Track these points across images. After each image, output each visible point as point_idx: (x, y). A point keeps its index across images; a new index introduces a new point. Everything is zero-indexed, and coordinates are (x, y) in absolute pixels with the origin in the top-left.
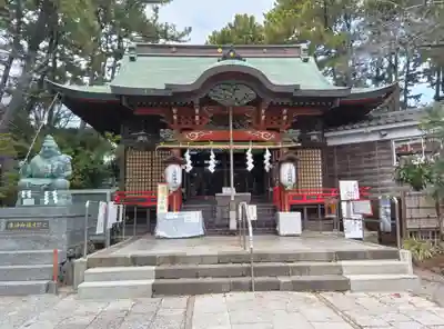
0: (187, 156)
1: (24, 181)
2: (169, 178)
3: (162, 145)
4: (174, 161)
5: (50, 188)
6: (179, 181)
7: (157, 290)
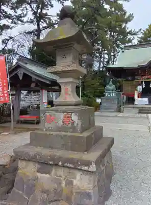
0: (144, 83)
1: (106, 91)
2: (138, 89)
3: (136, 81)
4: (140, 85)
5: (112, 93)
6: (141, 90)
7: (139, 113)
